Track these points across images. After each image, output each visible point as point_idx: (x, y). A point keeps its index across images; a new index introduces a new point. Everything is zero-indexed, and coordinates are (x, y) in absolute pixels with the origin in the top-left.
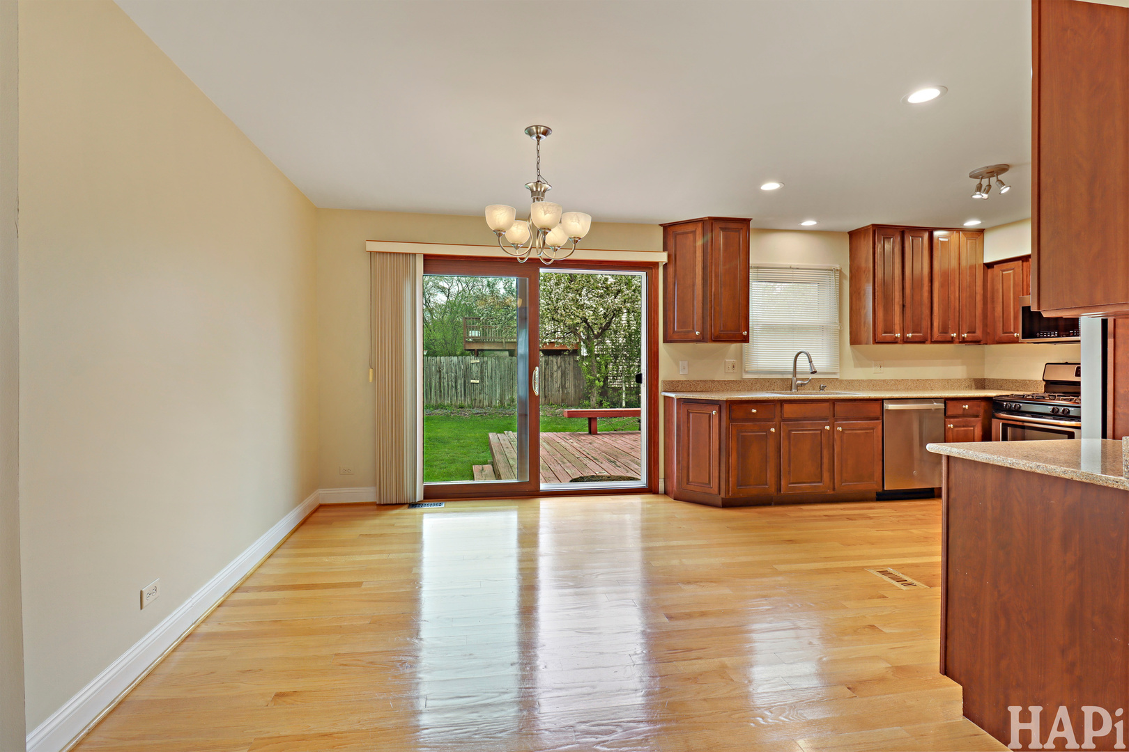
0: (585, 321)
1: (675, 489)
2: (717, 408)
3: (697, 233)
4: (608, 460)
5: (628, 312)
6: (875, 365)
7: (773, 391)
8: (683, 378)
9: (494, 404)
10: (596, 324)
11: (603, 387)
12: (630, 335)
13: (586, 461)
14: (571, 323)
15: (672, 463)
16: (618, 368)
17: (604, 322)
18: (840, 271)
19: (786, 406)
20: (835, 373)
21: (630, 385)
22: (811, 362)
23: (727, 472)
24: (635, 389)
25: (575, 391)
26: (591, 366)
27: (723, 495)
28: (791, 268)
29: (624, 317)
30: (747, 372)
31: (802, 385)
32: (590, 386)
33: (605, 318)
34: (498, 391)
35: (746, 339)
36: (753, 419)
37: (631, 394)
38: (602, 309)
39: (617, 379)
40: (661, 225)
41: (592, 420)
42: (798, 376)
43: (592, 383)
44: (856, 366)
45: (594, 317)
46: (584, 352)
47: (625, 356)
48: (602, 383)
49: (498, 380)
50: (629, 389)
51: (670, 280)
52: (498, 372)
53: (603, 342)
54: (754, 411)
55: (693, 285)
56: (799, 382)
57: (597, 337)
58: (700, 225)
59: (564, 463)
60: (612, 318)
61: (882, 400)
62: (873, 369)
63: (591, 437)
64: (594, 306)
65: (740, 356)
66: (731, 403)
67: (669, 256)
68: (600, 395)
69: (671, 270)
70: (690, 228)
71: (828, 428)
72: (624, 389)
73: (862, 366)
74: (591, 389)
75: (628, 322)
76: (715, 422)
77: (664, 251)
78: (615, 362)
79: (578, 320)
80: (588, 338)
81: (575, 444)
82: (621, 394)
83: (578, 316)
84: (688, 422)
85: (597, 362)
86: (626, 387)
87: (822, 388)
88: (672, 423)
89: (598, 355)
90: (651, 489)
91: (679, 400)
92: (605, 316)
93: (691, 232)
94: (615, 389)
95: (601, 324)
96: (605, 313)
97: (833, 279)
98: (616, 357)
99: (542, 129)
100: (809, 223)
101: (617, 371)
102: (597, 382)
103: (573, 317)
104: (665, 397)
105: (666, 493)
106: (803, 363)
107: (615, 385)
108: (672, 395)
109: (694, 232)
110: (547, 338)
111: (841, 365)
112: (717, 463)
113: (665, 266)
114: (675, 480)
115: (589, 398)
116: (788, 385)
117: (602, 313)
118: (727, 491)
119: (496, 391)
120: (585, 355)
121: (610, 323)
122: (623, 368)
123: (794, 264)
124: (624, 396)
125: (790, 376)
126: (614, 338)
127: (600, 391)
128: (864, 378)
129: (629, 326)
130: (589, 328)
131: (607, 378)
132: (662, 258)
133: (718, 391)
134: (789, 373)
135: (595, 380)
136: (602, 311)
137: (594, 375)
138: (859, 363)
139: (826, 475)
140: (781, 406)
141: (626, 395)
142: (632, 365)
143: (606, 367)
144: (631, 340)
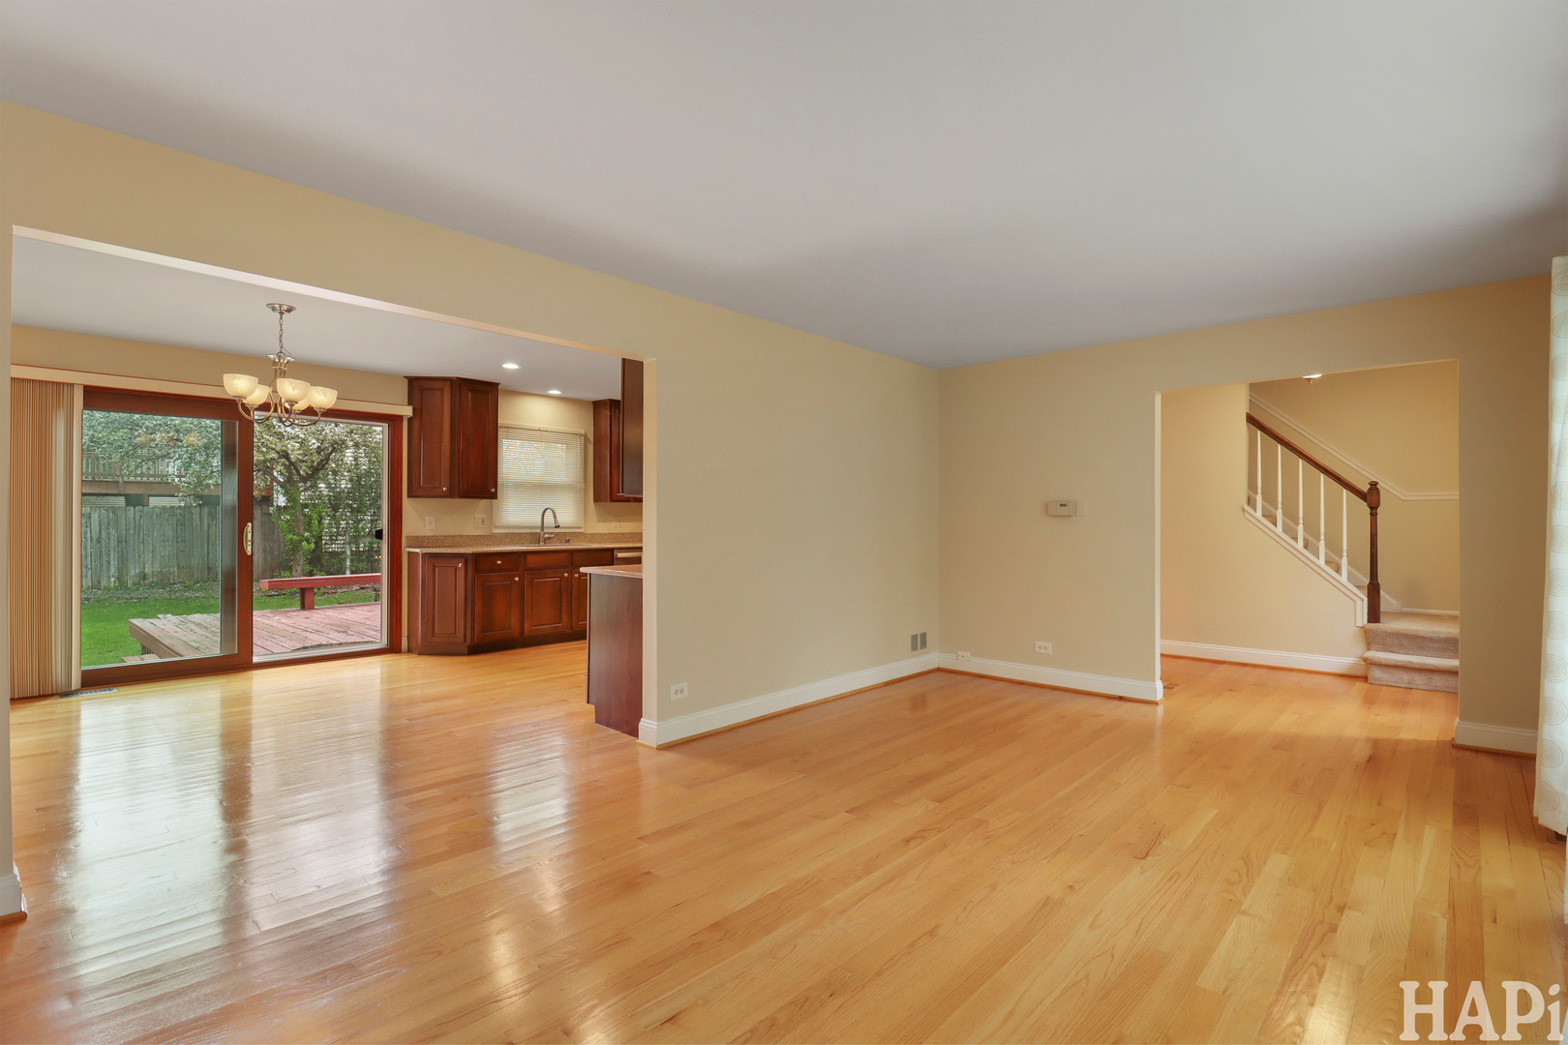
0: (286, 455)
1: (419, 643)
2: (463, 560)
3: (445, 390)
4: (337, 631)
5: (356, 445)
6: (616, 521)
7: (522, 544)
8: (429, 534)
9: (104, 583)
10: (303, 461)
11: (314, 551)
12: (359, 478)
13: (305, 634)
14: (262, 458)
15: (417, 619)
16: (340, 524)
17: (316, 459)
18: (585, 436)
19: (529, 557)
20: (580, 528)
21: (358, 548)
22: (555, 517)
23: (473, 620)
24: (367, 553)
25: (265, 560)
26: (294, 521)
27: (468, 642)
28: (539, 430)
29: (349, 453)
30: (497, 527)
31: (549, 538)
32: (293, 549)
33: (319, 453)
34: (114, 563)
35: (494, 496)
36: (499, 569)
37: (359, 561)
38: (314, 441)
39: (337, 540)
40: (406, 377)
41: (303, 592)
42: (545, 530)
43: (296, 547)
44: (599, 521)
45: (301, 452)
46: (281, 500)
47: (350, 506)
48: (313, 546)
49: (113, 543)
50: (357, 554)
51: (415, 433)
52: (113, 531)
53: (314, 486)
54: (499, 562)
55: (441, 442)
56: (546, 536)
57: (304, 480)
58: (448, 383)
59: (275, 638)
60: (331, 453)
61: (612, 550)
62: (614, 524)
63: (305, 613)
64: (302, 436)
65: (490, 512)
66: (477, 556)
67: (414, 410)
68: (309, 563)
69: (416, 424)
70: (438, 385)
71: (566, 575)
72: (349, 553)
73: (604, 521)
74: (293, 554)
75: (356, 459)
76: (461, 574)
77: (409, 404)
78: (334, 515)
79: (274, 455)
80: (289, 480)
81: (284, 621)
82: (344, 560)
83: (273, 449)
84: (434, 576)
85: (304, 515)
86: (352, 551)
87: (568, 541)
88: (417, 579)
89: (306, 506)
90: (393, 648)
91: (424, 555)
92: (319, 450)
93: (438, 389)
94: (334, 554)
95: (313, 462)
96: (319, 447)
97: (578, 444)
98: (335, 508)
99: (285, 308)
100: (555, 392)
101: (338, 528)
102: (304, 543)
103: (264, 450)
104: (409, 552)
105: (409, 651)
106: (549, 519)
107: (334, 547)
108: (418, 550)
109: (442, 390)
110: (210, 478)
111: (585, 521)
112: (462, 614)
113: (410, 420)
114: (420, 635)
115: (291, 566)
116: (536, 538)
117: (315, 446)
118: (472, 638)
119: (109, 562)
120: (283, 504)
121: (327, 459)
122: (348, 523)
123: (543, 426)
124: (348, 563)
125: (539, 531)
126: (332, 482)
127: (309, 557)
128: (606, 532)
129: (357, 465)
130: (291, 466)
131: (320, 538)
132: (407, 411)
133: (467, 546)
134: (537, 528)
135: (301, 541)
136: (314, 443)
137: (298, 535)
138: (603, 517)
139: (565, 617)
140: (525, 557)
141: (352, 561)
142: (362, 520)
143: (320, 522)
144: (360, 484)
